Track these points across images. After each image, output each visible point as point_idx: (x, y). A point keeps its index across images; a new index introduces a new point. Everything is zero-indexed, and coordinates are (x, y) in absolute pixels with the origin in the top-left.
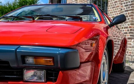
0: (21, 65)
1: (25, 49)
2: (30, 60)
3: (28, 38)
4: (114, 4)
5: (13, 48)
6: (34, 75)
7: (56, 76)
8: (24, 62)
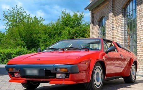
0: (55, 72)
1: (57, 65)
2: (58, 70)
3: (59, 61)
4: (141, 27)
5: (52, 65)
6: (60, 76)
7: (69, 76)
8: (56, 70)
